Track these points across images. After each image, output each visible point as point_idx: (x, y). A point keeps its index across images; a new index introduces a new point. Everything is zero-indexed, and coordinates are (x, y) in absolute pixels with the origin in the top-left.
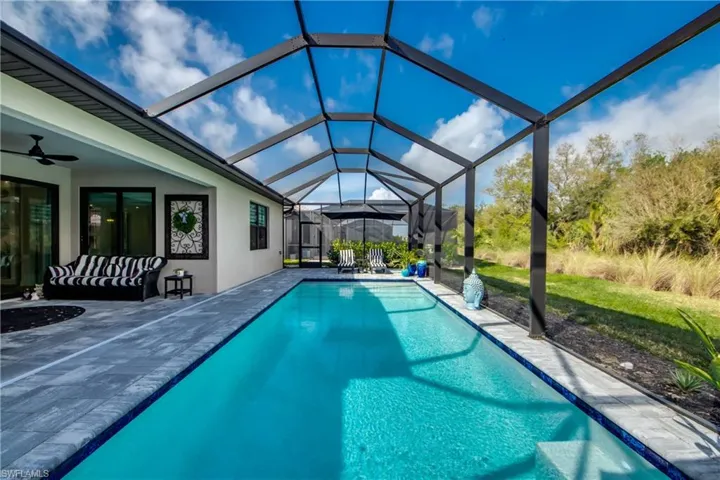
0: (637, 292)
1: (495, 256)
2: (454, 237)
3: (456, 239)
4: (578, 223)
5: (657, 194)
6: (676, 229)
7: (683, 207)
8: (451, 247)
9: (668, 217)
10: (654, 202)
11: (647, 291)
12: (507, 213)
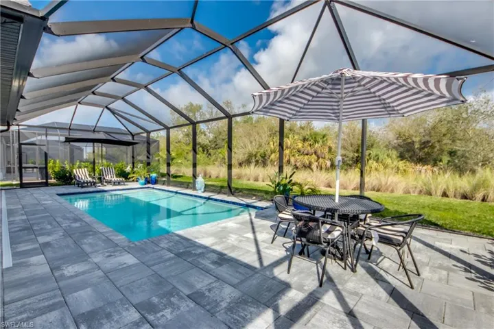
0: (249, 182)
1: (180, 171)
2: (157, 159)
3: (159, 160)
4: (219, 151)
5: (252, 139)
6: (258, 155)
7: (260, 146)
8: (157, 166)
9: (256, 150)
10: (251, 142)
11: (252, 182)
12: (179, 142)
